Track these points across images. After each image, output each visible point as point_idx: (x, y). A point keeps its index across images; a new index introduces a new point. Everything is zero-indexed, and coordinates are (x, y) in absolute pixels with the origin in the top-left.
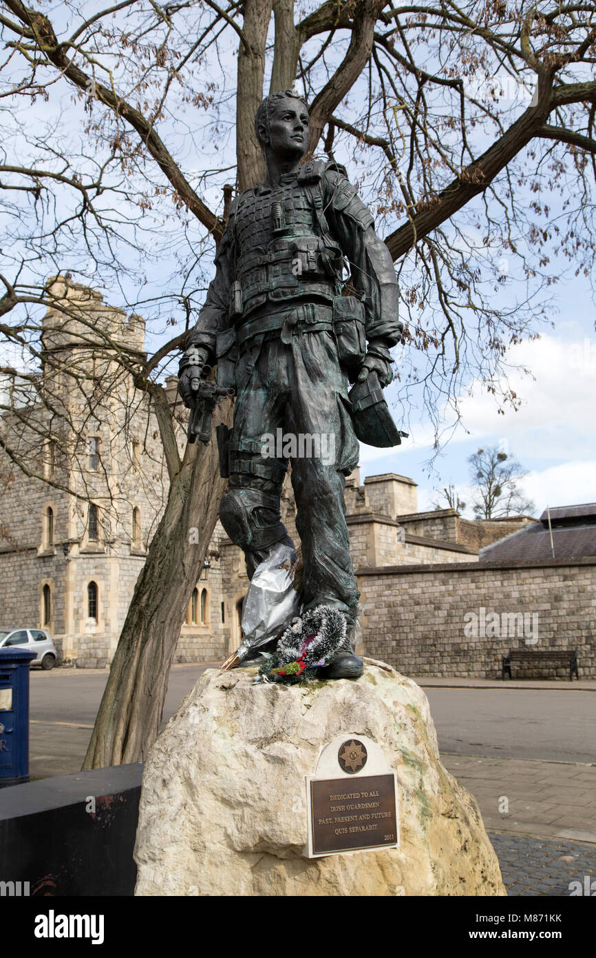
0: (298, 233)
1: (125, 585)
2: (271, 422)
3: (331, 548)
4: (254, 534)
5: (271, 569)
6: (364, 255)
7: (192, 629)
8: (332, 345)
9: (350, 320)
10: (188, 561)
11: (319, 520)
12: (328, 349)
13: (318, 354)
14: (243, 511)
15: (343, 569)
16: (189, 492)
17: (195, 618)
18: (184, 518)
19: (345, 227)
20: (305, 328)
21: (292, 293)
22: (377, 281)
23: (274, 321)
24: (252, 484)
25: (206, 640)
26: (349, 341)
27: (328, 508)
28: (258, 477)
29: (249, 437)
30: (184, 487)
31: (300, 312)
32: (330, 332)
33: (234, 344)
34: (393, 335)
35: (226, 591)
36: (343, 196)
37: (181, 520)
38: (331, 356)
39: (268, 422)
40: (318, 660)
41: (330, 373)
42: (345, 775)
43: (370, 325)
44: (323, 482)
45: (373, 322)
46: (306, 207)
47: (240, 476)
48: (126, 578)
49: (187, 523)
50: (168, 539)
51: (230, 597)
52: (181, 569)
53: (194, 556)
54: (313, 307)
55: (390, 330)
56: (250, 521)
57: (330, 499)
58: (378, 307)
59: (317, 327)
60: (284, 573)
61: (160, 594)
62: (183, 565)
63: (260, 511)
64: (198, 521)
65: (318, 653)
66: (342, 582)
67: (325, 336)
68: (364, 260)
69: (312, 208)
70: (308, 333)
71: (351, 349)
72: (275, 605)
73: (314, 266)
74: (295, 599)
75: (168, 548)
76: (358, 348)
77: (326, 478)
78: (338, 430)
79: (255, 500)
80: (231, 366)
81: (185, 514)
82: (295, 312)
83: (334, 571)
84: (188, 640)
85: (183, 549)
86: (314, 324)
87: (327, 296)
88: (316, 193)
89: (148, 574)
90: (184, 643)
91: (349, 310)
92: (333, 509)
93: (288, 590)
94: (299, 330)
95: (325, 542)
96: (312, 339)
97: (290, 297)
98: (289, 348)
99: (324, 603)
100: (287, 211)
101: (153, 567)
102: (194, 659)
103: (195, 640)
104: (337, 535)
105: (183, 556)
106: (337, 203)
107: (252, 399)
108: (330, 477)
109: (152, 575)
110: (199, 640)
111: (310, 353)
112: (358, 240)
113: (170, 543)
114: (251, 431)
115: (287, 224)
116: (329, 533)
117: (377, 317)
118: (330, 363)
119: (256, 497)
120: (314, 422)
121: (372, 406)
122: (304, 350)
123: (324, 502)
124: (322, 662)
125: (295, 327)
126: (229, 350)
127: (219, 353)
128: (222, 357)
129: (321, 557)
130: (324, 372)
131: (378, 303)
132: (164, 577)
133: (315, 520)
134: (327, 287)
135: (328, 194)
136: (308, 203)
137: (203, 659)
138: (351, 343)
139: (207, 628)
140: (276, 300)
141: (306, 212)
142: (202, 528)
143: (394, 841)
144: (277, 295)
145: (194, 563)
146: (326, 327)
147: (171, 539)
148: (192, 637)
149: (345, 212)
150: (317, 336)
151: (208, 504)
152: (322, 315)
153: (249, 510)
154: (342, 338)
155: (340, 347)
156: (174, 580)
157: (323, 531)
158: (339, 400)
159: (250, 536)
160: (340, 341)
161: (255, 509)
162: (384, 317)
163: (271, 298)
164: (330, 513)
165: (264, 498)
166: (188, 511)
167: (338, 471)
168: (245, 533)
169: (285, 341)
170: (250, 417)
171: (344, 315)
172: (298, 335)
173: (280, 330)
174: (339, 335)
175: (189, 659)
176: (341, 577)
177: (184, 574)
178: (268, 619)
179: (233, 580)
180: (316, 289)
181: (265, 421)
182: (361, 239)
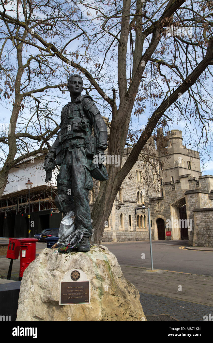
0: (75, 118)
1: (117, 214)
2: (68, 174)
3: (82, 212)
4: (63, 208)
5: (68, 218)
6: (95, 123)
7: (141, 229)
8: (84, 151)
9: (89, 143)
10: (105, 209)
11: (78, 204)
12: (83, 152)
13: (80, 154)
14: (60, 201)
15: (86, 218)
16: (105, 187)
17: (141, 225)
18: (104, 196)
19: (90, 115)
20: (76, 146)
21: (72, 136)
22: (99, 131)
23: (68, 145)
24: (63, 193)
25: (146, 233)
26: (88, 149)
27: (80, 200)
28: (64, 191)
29: (62, 179)
30: (104, 186)
31: (74, 142)
32: (83, 147)
33: (61, 151)
34: (103, 147)
35: (152, 216)
36: (89, 106)
37: (103, 196)
38: (84, 154)
39: (67, 174)
40: (72, 246)
41: (83, 159)
42: (73, 281)
43: (97, 144)
44: (79, 193)
45: (98, 143)
46: (77, 110)
47: (59, 191)
48: (117, 212)
49: (105, 197)
50: (99, 203)
51: (154, 218)
52: (102, 212)
53: (107, 208)
54: (78, 140)
55: (102, 145)
56: (62, 204)
57: (81, 198)
58: (99, 138)
59: (79, 146)
60: (71, 219)
61: (96, 220)
62: (103, 211)
63: (66, 201)
64: (108, 197)
65: (72, 244)
66: (85, 222)
67: (82, 148)
68: (95, 124)
69: (79, 110)
70: (77, 148)
71: (89, 152)
72: (68, 229)
73: (77, 128)
74: (74, 227)
75: (99, 205)
76: (91, 152)
77: (80, 191)
78: (84, 176)
79: (64, 198)
80: (60, 157)
81: (104, 195)
82: (73, 142)
83: (83, 219)
84: (139, 233)
85: (103, 206)
86: (78, 145)
87: (82, 136)
88: (80, 106)
89: (92, 214)
90: (138, 234)
91: (88, 140)
92: (82, 200)
93: (72, 225)
94: (74, 147)
95: (80, 210)
96: (78, 150)
97: (72, 137)
98: (71, 152)
99: (80, 229)
100: (72, 111)
101: (94, 211)
102: (142, 239)
103: (142, 233)
104: (84, 208)
105: (103, 208)
106: (87, 108)
107: (63, 168)
108: (81, 191)
109: (93, 214)
110: (143, 233)
111: (77, 154)
112: (93, 118)
113: (99, 204)
114: (62, 177)
115: (72, 115)
116: (81, 208)
117: (99, 142)
118: (83, 156)
119: (64, 197)
120: (76, 174)
121: (95, 169)
122: (75, 153)
123: (79, 198)
124: (73, 247)
125: (73, 146)
126: (59, 153)
127: (57, 154)
128: (58, 155)
129: (79, 215)
130: (81, 159)
131: (99, 137)
132: (97, 215)
133: (77, 204)
134: (83, 134)
135: (84, 105)
136: (78, 109)
137: (145, 239)
138: (89, 150)
139: (146, 229)
140: (68, 138)
141: (78, 111)
142: (110, 199)
143: (88, 302)
144: (68, 137)
145: (107, 210)
146: (82, 145)
147: (100, 203)
148: (141, 232)
149: (89, 110)
150: (79, 148)
151: (111, 191)
152: (81, 142)
153: (61, 200)
154: (87, 149)
155: (86, 152)
156: (100, 216)
157: (79, 207)
158: (85, 167)
159: (62, 208)
160: (86, 150)
161: (63, 200)
162: (101, 141)
163: (67, 138)
164: (81, 202)
165: (66, 197)
166: (105, 193)
167: (84, 189)
168: (61, 207)
169: (70, 150)
170: (62, 173)
171: (87, 142)
172: (74, 149)
173: (68, 147)
174: (86, 148)
175: (140, 239)
176: (85, 221)
177: (104, 214)
178: (65, 233)
179: (154, 213)
180: (79, 135)
181: (66, 174)
182: (94, 118)
